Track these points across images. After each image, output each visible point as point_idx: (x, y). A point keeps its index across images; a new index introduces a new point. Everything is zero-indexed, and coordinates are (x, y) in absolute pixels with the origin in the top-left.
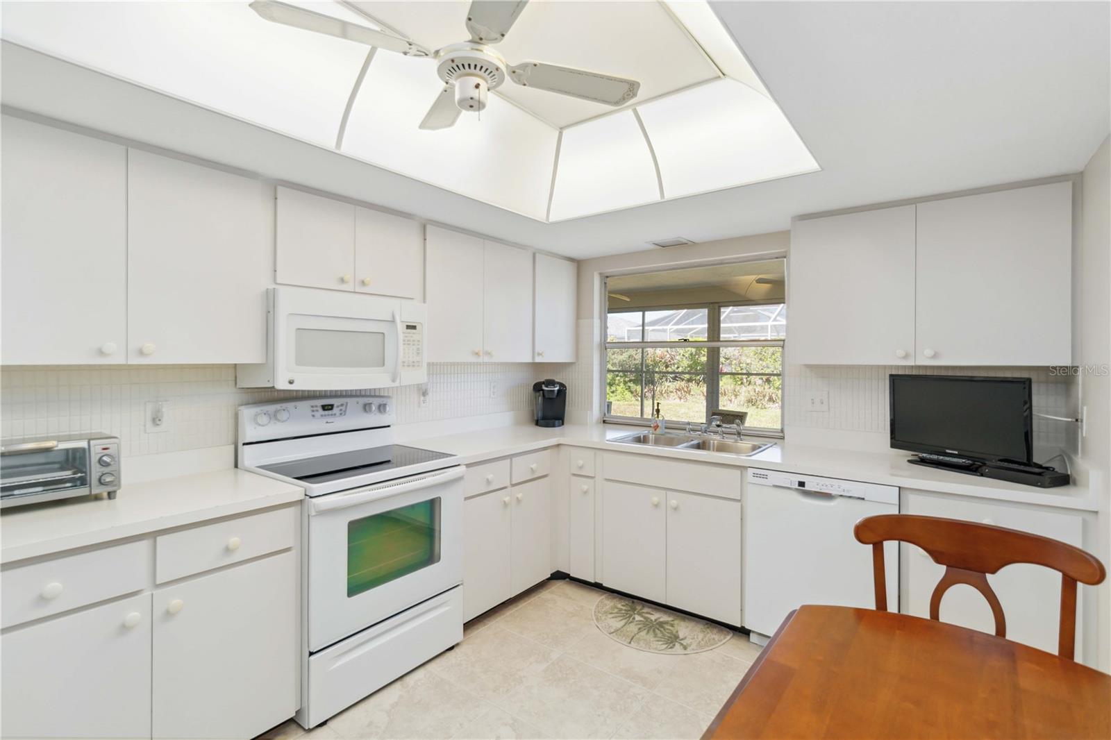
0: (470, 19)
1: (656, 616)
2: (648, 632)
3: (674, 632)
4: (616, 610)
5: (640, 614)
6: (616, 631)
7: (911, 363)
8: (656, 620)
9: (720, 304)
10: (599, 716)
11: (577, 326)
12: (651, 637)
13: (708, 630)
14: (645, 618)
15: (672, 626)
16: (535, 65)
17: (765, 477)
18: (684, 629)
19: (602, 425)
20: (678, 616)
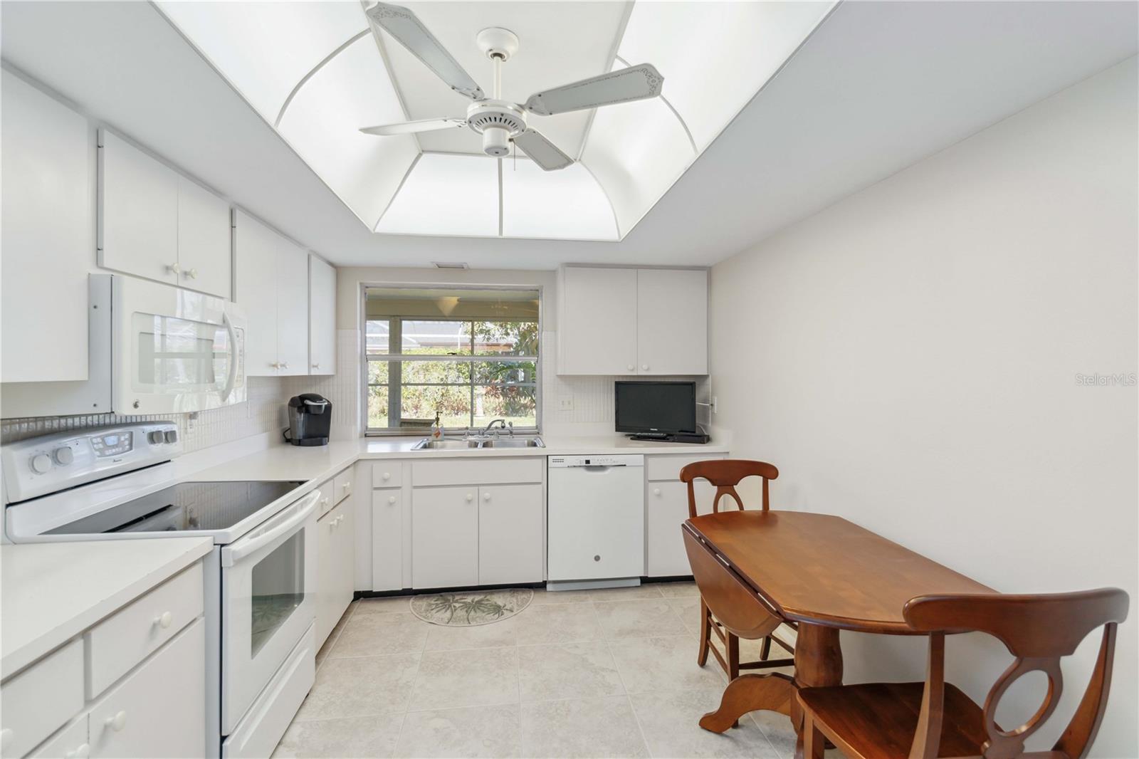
0: (540, 96)
1: (469, 599)
2: (476, 612)
3: (494, 603)
4: (434, 607)
5: (457, 602)
6: (449, 620)
7: (634, 374)
8: (473, 602)
9: (402, 318)
10: (496, 677)
11: (337, 337)
12: (479, 614)
13: (516, 594)
14: (463, 603)
15: (488, 600)
16: (534, 132)
17: (562, 461)
18: (499, 599)
19: (364, 438)
20: (486, 593)
